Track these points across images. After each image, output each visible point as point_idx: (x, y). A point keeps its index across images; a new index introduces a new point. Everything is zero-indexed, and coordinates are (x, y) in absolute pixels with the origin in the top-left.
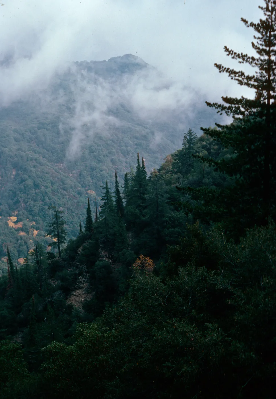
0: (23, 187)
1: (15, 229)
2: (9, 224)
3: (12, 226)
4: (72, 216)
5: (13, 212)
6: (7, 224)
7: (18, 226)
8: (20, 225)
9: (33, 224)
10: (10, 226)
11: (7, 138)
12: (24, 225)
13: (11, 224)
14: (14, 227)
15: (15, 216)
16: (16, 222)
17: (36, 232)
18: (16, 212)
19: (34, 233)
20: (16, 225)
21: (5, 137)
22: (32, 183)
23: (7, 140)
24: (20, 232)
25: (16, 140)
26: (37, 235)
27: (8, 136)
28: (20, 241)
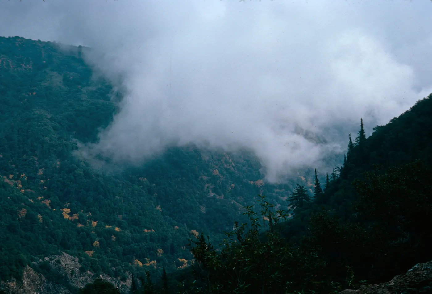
0: (72, 177)
1: (71, 221)
2: (64, 216)
3: (67, 218)
4: (129, 204)
5: (65, 204)
6: (62, 216)
7: (75, 218)
8: (76, 217)
9: (89, 215)
10: (65, 218)
11: (45, 127)
12: (80, 216)
13: (66, 217)
14: (70, 218)
15: (68, 208)
16: (71, 214)
17: (94, 223)
18: (68, 203)
19: (93, 224)
20: (72, 217)
21: (43, 126)
22: (82, 172)
23: (45, 128)
24: (77, 224)
25: (55, 128)
26: (96, 226)
27: (46, 125)
28: (82, 233)
